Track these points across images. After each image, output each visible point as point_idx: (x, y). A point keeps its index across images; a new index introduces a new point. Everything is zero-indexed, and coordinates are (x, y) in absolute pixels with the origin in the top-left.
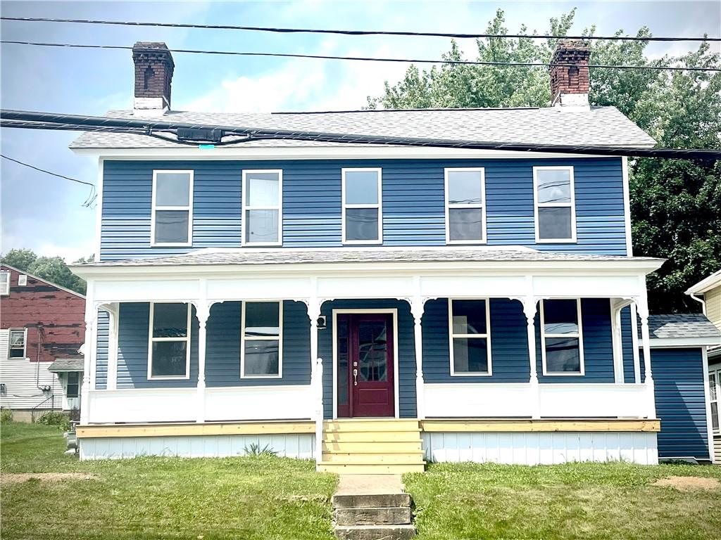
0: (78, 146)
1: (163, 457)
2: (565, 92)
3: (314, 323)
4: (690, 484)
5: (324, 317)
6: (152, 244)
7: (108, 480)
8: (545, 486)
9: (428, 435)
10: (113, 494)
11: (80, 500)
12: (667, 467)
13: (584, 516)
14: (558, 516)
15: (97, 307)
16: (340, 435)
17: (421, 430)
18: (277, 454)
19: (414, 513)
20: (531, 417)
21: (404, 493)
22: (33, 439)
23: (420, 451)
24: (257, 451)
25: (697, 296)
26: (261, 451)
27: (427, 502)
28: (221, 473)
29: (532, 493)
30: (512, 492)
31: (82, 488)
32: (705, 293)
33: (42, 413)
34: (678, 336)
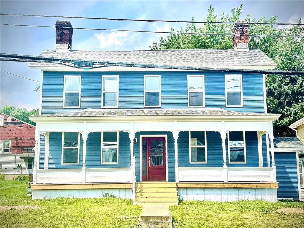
0: (32, 65)
1: (68, 198)
2: (239, 42)
3: (132, 141)
4: (291, 211)
5: (136, 138)
6: (64, 107)
7: (44, 209)
8: (230, 212)
9: (180, 189)
10: (46, 215)
11: (32, 218)
12: (281, 203)
13: (246, 226)
14: (235, 225)
15: (40, 134)
16: (143, 189)
17: (177, 187)
18: (116, 197)
19: (174, 224)
20: (224, 182)
21: (170, 215)
22: (13, 188)
23: (177, 196)
24: (107, 195)
25: (294, 128)
26: (109, 196)
27: (180, 219)
28: (92, 206)
29: (224, 215)
30: (216, 214)
31: (33, 212)
32: (297, 127)
33: (17, 176)
34: (286, 147)
